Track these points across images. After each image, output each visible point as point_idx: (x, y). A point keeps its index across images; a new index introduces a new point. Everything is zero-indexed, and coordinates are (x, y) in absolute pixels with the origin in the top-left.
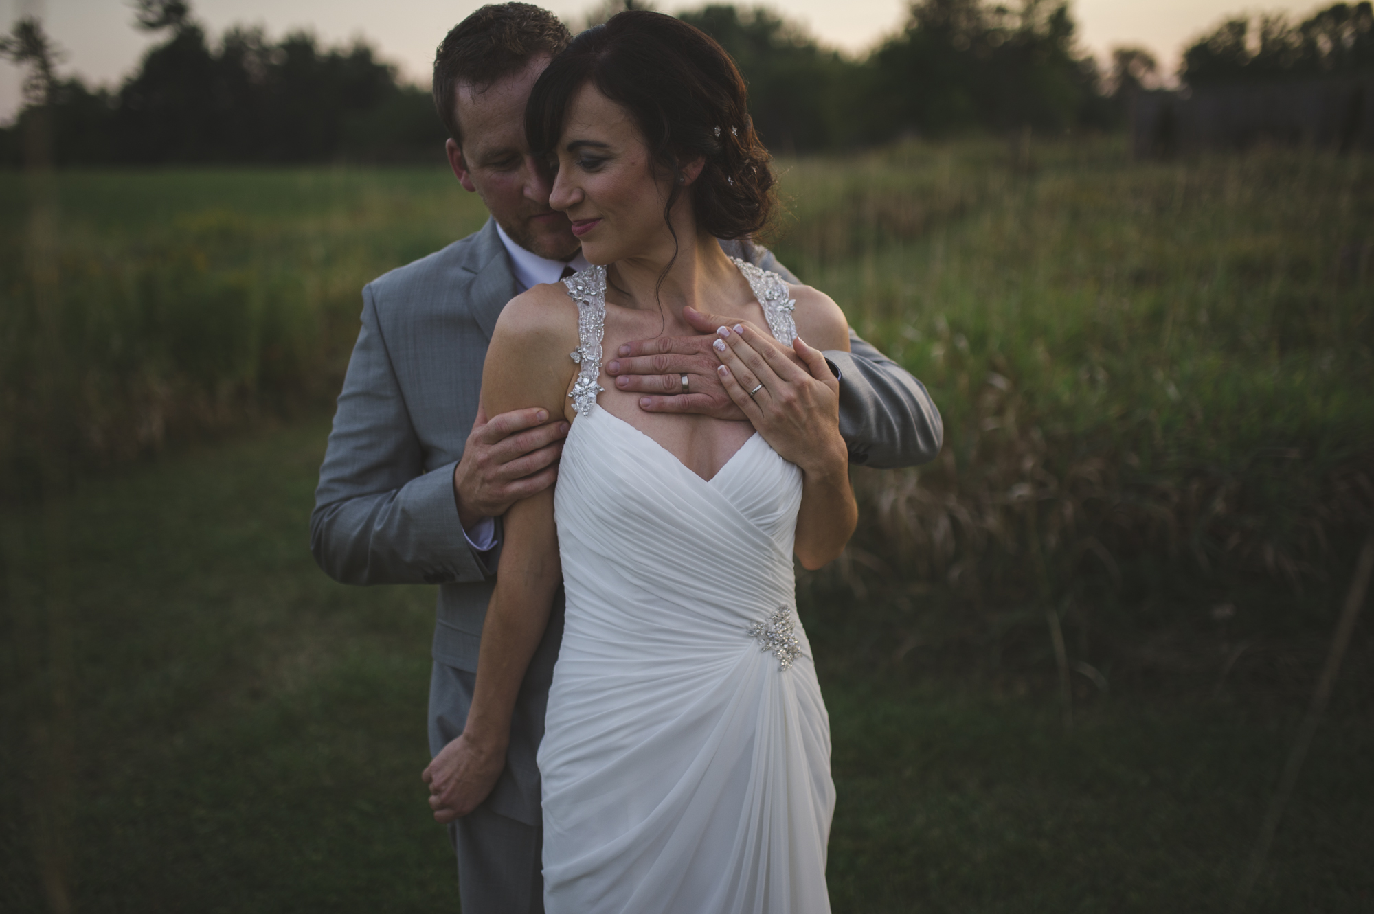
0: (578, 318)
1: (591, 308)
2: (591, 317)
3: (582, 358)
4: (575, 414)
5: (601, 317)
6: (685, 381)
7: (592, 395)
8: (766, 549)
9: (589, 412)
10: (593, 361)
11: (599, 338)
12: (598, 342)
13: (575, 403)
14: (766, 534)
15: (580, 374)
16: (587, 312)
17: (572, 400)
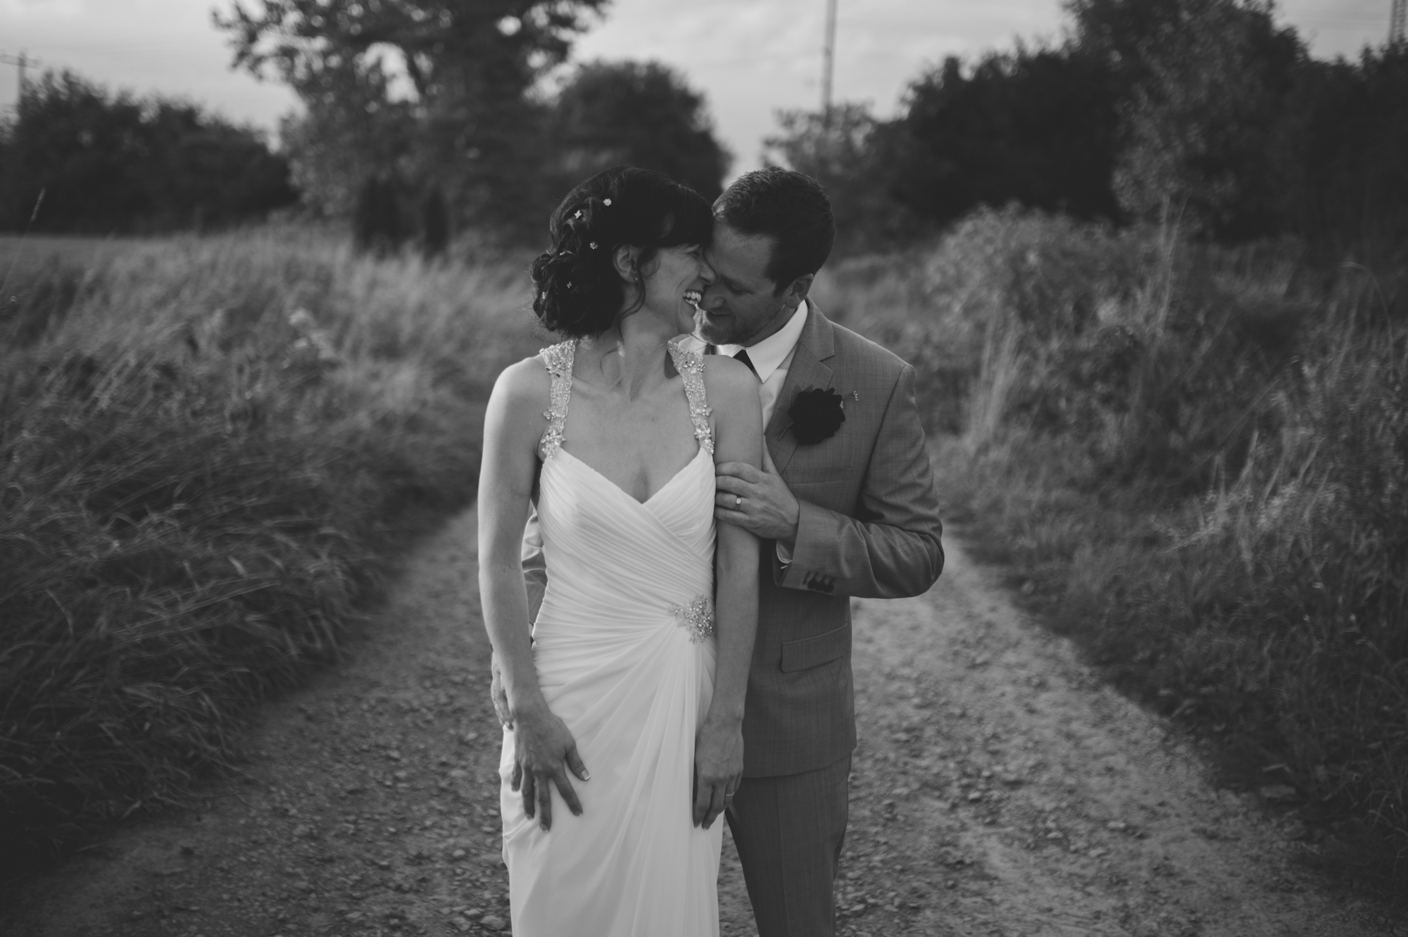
0: (550, 387)
1: (560, 380)
2: (560, 386)
3: (552, 416)
4: (545, 456)
5: (568, 386)
6: (739, 501)
7: (557, 443)
8: (685, 553)
9: (555, 457)
10: (560, 418)
11: (566, 401)
12: (565, 404)
13: (545, 447)
14: (685, 542)
15: (551, 427)
16: (558, 382)
17: (544, 445)
